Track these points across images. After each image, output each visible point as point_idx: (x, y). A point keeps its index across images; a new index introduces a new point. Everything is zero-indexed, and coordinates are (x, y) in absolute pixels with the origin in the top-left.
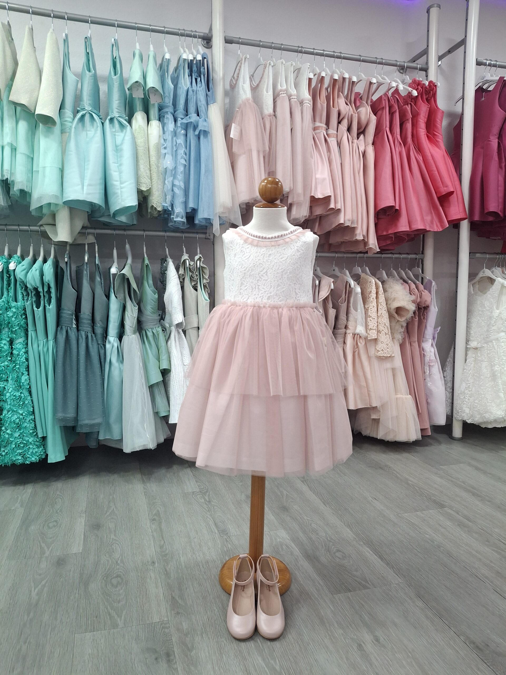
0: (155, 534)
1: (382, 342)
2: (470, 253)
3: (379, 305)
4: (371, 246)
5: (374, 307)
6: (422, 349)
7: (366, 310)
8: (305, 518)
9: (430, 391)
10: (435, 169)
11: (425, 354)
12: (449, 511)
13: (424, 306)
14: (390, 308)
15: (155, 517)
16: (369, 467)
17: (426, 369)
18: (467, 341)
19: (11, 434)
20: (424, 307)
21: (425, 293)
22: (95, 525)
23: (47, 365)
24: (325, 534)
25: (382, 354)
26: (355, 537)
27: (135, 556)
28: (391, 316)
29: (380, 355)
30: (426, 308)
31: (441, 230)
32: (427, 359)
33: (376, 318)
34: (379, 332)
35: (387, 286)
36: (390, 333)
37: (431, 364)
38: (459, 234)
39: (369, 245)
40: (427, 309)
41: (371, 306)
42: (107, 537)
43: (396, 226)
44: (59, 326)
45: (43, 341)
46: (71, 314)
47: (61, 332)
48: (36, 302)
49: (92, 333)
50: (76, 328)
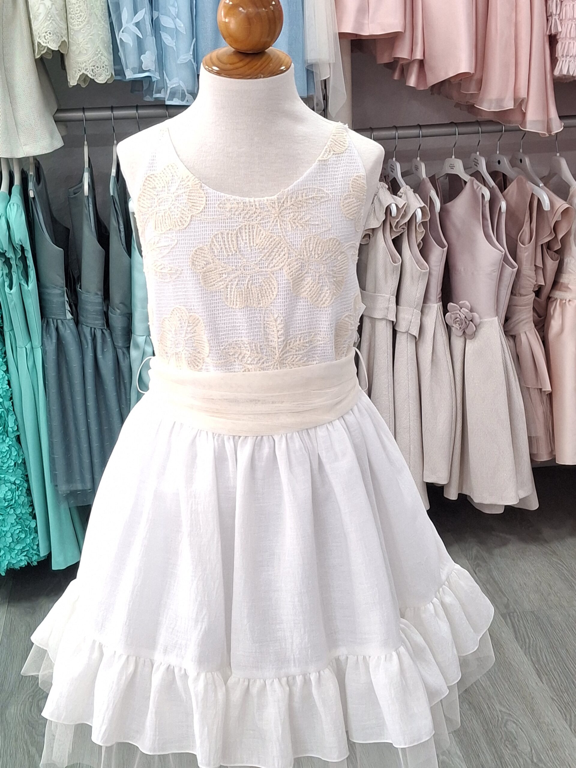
44: (43, 319)
45: (26, 348)
46: (60, 294)
47: (48, 330)
48: (9, 276)
49: (105, 329)
50: (72, 319)
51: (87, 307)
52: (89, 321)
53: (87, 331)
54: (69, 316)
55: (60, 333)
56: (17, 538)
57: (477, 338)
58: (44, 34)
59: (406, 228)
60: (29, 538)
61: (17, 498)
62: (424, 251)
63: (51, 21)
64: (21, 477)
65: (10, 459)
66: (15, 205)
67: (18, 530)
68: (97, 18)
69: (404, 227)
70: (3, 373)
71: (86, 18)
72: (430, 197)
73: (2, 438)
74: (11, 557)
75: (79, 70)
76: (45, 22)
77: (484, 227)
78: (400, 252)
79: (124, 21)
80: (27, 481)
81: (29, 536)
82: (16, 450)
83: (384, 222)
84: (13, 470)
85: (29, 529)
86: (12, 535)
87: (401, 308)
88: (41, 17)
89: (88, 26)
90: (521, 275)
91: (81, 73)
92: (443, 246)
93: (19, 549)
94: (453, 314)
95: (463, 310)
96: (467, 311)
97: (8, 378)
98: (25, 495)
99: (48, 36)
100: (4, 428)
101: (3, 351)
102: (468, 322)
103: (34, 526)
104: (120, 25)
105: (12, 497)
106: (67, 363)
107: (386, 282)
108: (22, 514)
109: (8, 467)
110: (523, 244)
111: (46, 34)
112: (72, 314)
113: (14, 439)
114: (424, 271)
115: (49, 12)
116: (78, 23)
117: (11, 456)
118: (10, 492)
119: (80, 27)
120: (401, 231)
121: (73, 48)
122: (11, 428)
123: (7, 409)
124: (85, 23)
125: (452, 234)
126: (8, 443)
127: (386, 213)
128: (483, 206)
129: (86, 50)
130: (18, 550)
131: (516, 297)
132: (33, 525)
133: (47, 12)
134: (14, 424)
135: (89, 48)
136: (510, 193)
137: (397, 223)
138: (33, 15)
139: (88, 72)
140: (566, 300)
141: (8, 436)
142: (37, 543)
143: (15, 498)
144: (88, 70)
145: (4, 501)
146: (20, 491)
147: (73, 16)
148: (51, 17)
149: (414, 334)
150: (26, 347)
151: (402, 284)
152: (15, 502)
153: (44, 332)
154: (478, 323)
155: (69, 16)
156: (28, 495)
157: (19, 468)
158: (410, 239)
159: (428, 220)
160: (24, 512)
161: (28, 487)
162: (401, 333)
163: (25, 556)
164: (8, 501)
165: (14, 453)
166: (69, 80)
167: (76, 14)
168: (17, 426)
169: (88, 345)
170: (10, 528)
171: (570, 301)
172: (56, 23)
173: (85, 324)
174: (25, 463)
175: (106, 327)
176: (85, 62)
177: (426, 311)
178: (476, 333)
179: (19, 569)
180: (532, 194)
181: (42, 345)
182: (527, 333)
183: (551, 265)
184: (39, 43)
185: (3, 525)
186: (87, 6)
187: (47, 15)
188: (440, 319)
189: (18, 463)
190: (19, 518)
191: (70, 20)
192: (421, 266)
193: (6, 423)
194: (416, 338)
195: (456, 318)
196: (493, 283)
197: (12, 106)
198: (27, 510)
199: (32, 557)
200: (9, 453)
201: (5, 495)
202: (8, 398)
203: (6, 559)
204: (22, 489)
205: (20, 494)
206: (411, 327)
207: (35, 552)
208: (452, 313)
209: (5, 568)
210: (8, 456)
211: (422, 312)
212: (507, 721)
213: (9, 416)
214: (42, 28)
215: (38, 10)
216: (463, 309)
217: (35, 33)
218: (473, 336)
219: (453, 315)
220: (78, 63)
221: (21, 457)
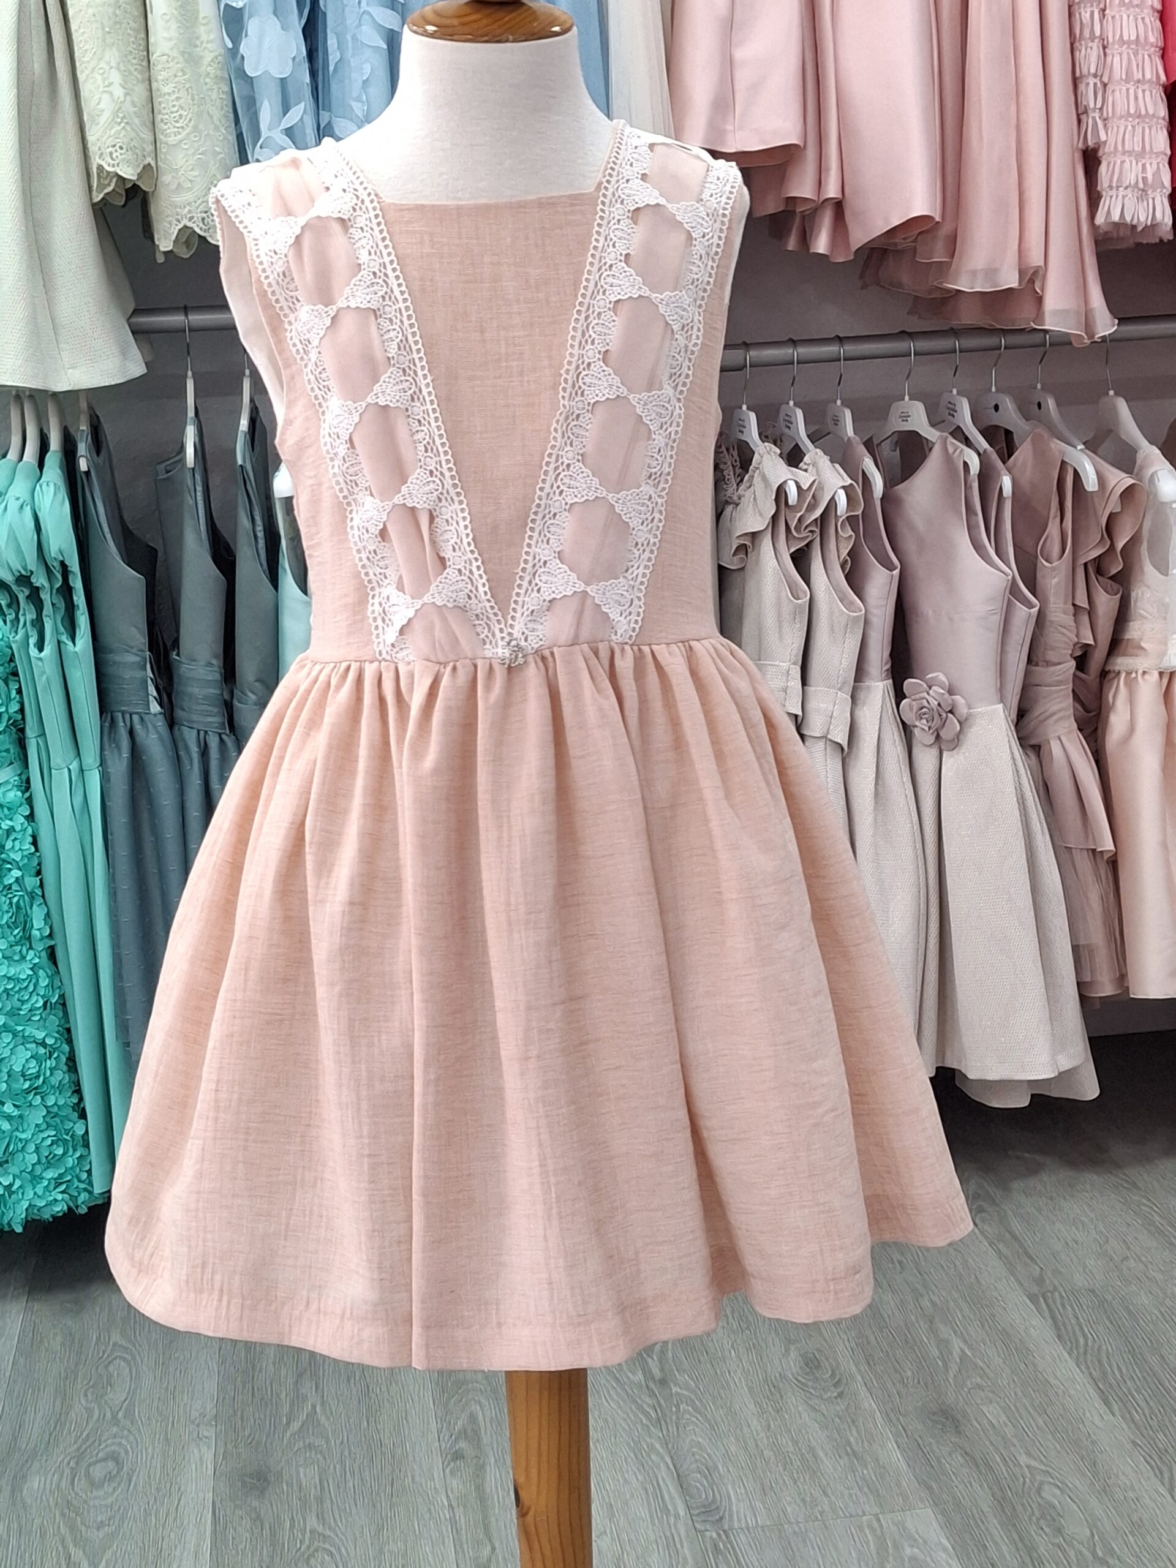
0: (459, 1512)
15: (463, 1444)
22: (251, 1476)
42: (292, 1527)
44: (104, 715)
45: (69, 770)
46: (139, 663)
47: (112, 735)
48: (37, 627)
49: (225, 733)
50: (160, 713)
51: (190, 689)
52: (195, 717)
53: (190, 737)
54: (155, 708)
55: (138, 739)
56: (47, 1154)
57: (965, 747)
58: (111, 149)
59: (818, 531)
60: (71, 1156)
61: (48, 1073)
62: (854, 577)
63: (123, 125)
64: (57, 1032)
65: (34, 993)
66: (52, 486)
67: (50, 1139)
68: (213, 123)
69: (813, 528)
70: (22, 820)
71: (190, 120)
72: (863, 472)
73: (20, 951)
74: (35, 1193)
75: (179, 221)
76: (113, 127)
77: (971, 529)
78: (806, 577)
79: (264, 126)
80: (70, 1041)
81: (71, 1153)
82: (48, 976)
83: (775, 518)
84: (41, 1017)
85: (71, 1137)
86: (37, 1148)
87: (811, 689)
88: (103, 119)
89: (195, 137)
90: (1048, 623)
91: (180, 226)
92: (890, 567)
93: (52, 1178)
94: (914, 700)
95: (934, 691)
96: (942, 691)
97: (33, 831)
98: (65, 1068)
99: (117, 154)
100: (24, 930)
101: (24, 777)
102: (944, 715)
103: (83, 1132)
104: (257, 133)
105: (39, 1071)
106: (151, 801)
107: (781, 638)
108: (58, 1106)
109: (30, 1010)
110: (1047, 561)
111: (113, 150)
112: (161, 705)
113: (44, 954)
114: (855, 614)
115: (120, 108)
116: (176, 129)
117: (38, 988)
118: (35, 1062)
119: (179, 137)
120: (808, 537)
121: (166, 178)
122: (38, 930)
123: (31, 893)
124: (188, 130)
125: (909, 545)
126: (30, 960)
127: (777, 500)
128: (968, 487)
129: (191, 181)
130: (49, 1180)
131: (1037, 668)
132: (79, 1130)
133: (117, 108)
134: (43, 922)
135: (197, 176)
136: (1019, 464)
137: (800, 520)
138: (88, 114)
139: (194, 222)
140: (1136, 672)
141: (31, 948)
142: (88, 1168)
143: (44, 1074)
144: (195, 219)
145: (22, 1079)
146: (55, 1058)
147: (167, 117)
148: (124, 117)
149: (840, 742)
150: (70, 767)
151: (812, 642)
152: (44, 1082)
153: (106, 738)
154: (964, 717)
155: (159, 118)
156: (69, 1071)
157: (53, 1012)
158: (827, 553)
159: (859, 512)
160: (61, 1102)
161: (70, 1053)
162: (812, 740)
163: (63, 1192)
164: (30, 1080)
165: (43, 982)
166: (157, 242)
167: (172, 113)
168: (51, 928)
169: (191, 764)
170: (33, 1135)
171: (1144, 673)
172: (132, 129)
173: (185, 723)
174: (64, 1005)
175: (228, 731)
176: (189, 204)
177: (861, 695)
178: (961, 737)
179: (51, 1220)
180: (1063, 462)
181: (101, 765)
182: (1063, 738)
183: (1106, 603)
184: (100, 168)
185: (21, 1129)
186: (193, 100)
187: (115, 114)
188: (890, 711)
189: (51, 1003)
190: (52, 1115)
191: (160, 126)
192: (849, 605)
193: (29, 920)
194: (842, 749)
195: (922, 708)
196: (992, 638)
197: (46, 293)
198: (67, 1099)
199: (76, 1194)
200: (34, 981)
201: (24, 1066)
202: (34, 871)
203: (25, 1198)
204: (58, 1056)
205: (54, 1065)
206: (832, 727)
207: (82, 1186)
208: (913, 697)
209: (23, 1216)
210: (31, 988)
211: (853, 697)
213: (35, 907)
214: (105, 138)
215: (98, 104)
216: (933, 688)
217: (92, 148)
218: (956, 742)
219: (914, 703)
220: (176, 206)
221: (58, 991)
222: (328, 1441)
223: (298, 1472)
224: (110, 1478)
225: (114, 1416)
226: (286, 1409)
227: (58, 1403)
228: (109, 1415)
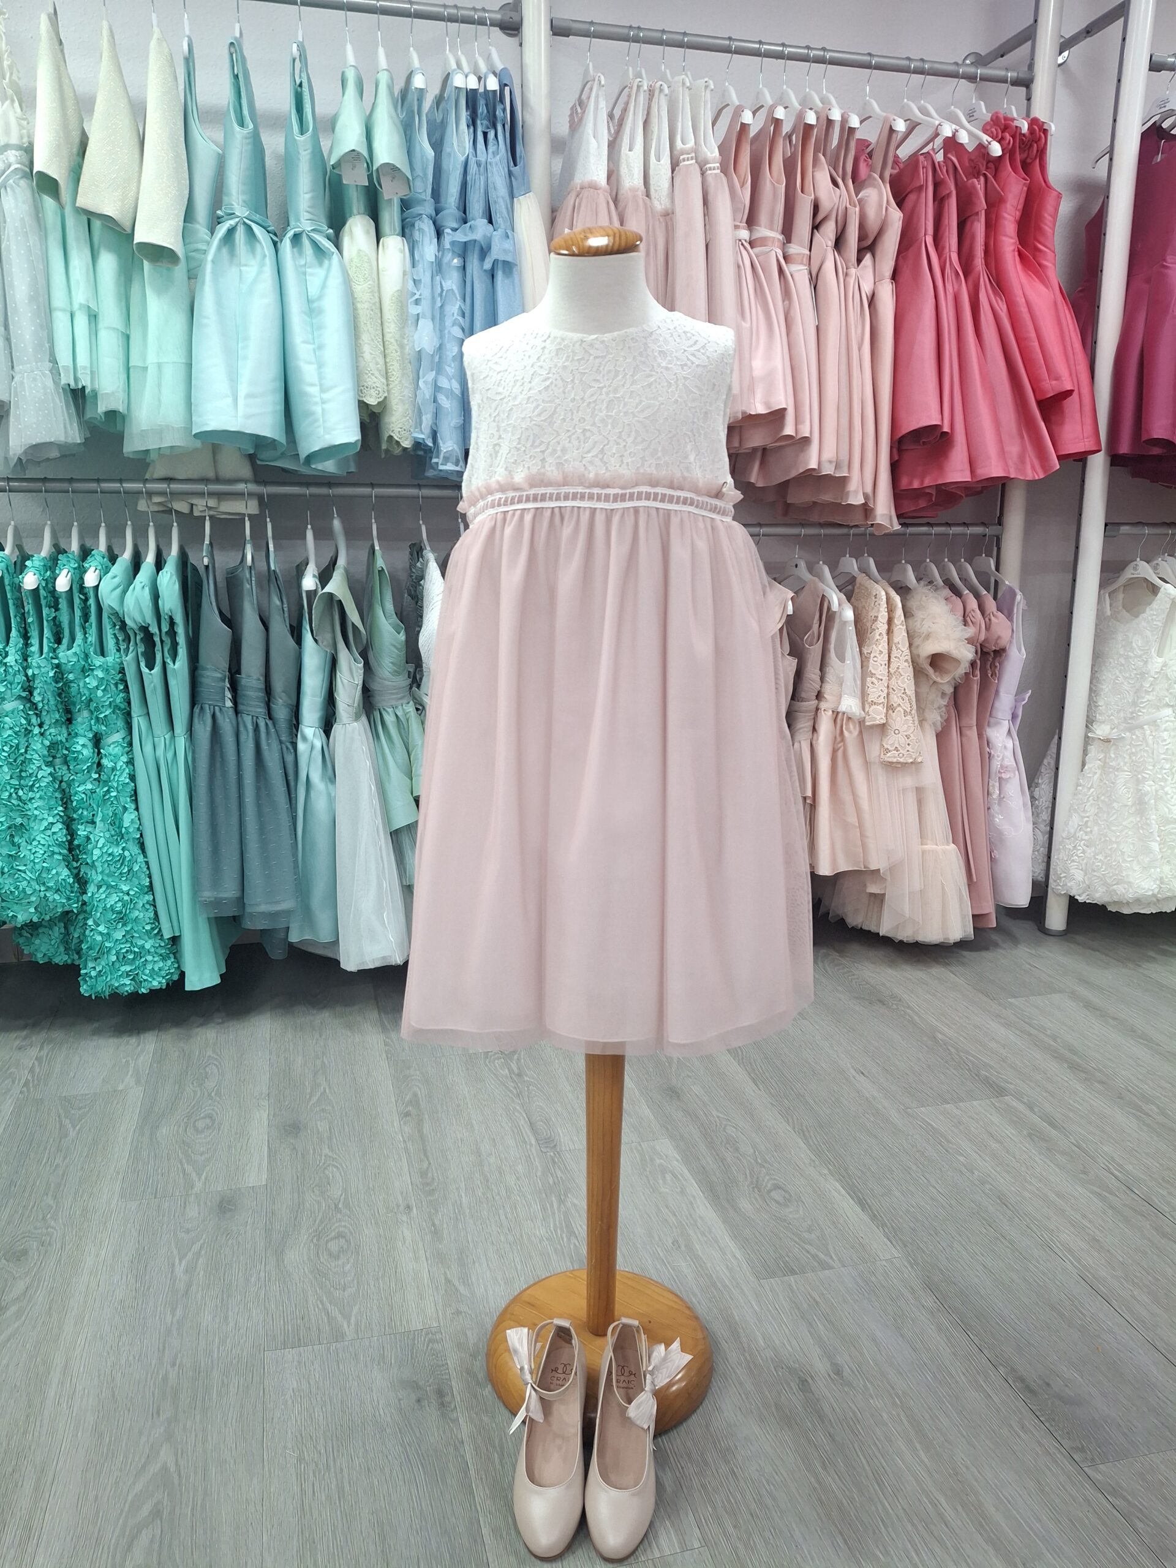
0: (410, 1145)
1: (897, 732)
2: (1106, 525)
3: (894, 648)
4: (879, 521)
5: (881, 652)
6: (985, 743)
7: (864, 660)
8: (715, 1113)
9: (1000, 833)
10: (1033, 335)
11: (992, 753)
12: (1015, 1103)
13: (994, 648)
14: (919, 656)
15: (410, 1108)
16: (857, 998)
17: (993, 786)
18: (1090, 722)
19: (108, 934)
20: (995, 651)
21: (999, 621)
22: (289, 1126)
23: (174, 791)
24: (752, 1150)
25: (895, 757)
26: (813, 1157)
27: (372, 1192)
28: (918, 673)
29: (890, 760)
30: (1000, 653)
31: (1042, 476)
32: (996, 764)
33: (885, 678)
34: (890, 708)
35: (913, 603)
36: (914, 712)
37: (1003, 776)
38: (1083, 481)
39: (875, 518)
40: (1001, 656)
41: (876, 651)
42: (314, 1153)
43: (941, 468)
44: (197, 704)
46: (221, 676)
47: (202, 717)
49: (267, 719)
50: (231, 706)
51: (248, 693)
53: (248, 720)
54: (229, 704)
55: (218, 720)
66: (169, 573)
112: (232, 701)
150: (166, 736)
153: (196, 718)
169: (248, 736)
173: (243, 713)
175: (269, 718)
181: (187, 734)
212: (726, 1125)
222: (333, 1107)
223: (316, 1124)
224: (208, 1127)
225: (209, 1095)
226: (309, 1091)
227: (177, 1087)
228: (206, 1094)
